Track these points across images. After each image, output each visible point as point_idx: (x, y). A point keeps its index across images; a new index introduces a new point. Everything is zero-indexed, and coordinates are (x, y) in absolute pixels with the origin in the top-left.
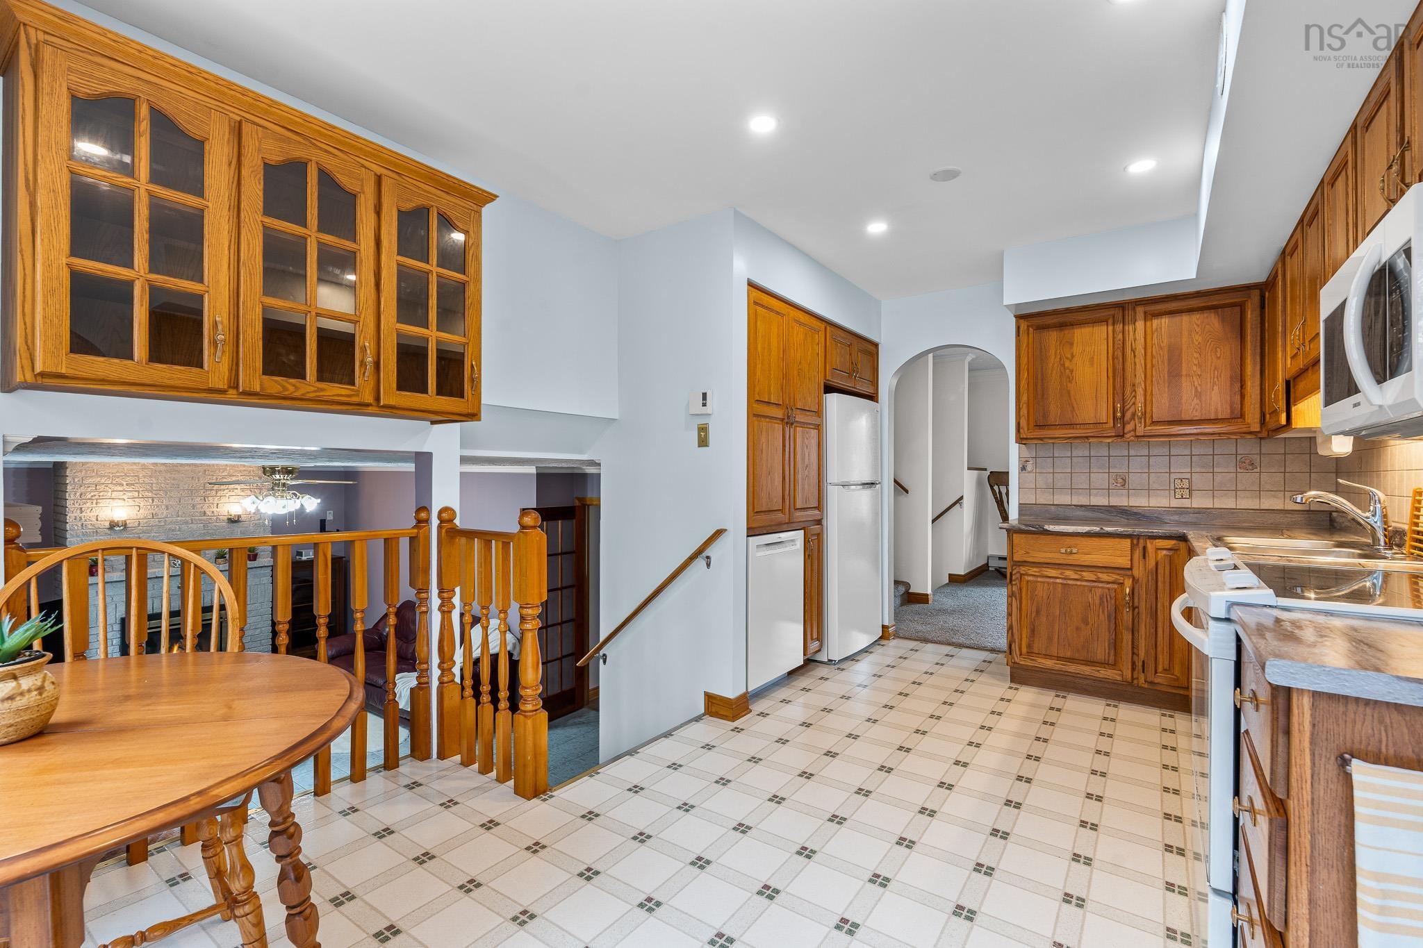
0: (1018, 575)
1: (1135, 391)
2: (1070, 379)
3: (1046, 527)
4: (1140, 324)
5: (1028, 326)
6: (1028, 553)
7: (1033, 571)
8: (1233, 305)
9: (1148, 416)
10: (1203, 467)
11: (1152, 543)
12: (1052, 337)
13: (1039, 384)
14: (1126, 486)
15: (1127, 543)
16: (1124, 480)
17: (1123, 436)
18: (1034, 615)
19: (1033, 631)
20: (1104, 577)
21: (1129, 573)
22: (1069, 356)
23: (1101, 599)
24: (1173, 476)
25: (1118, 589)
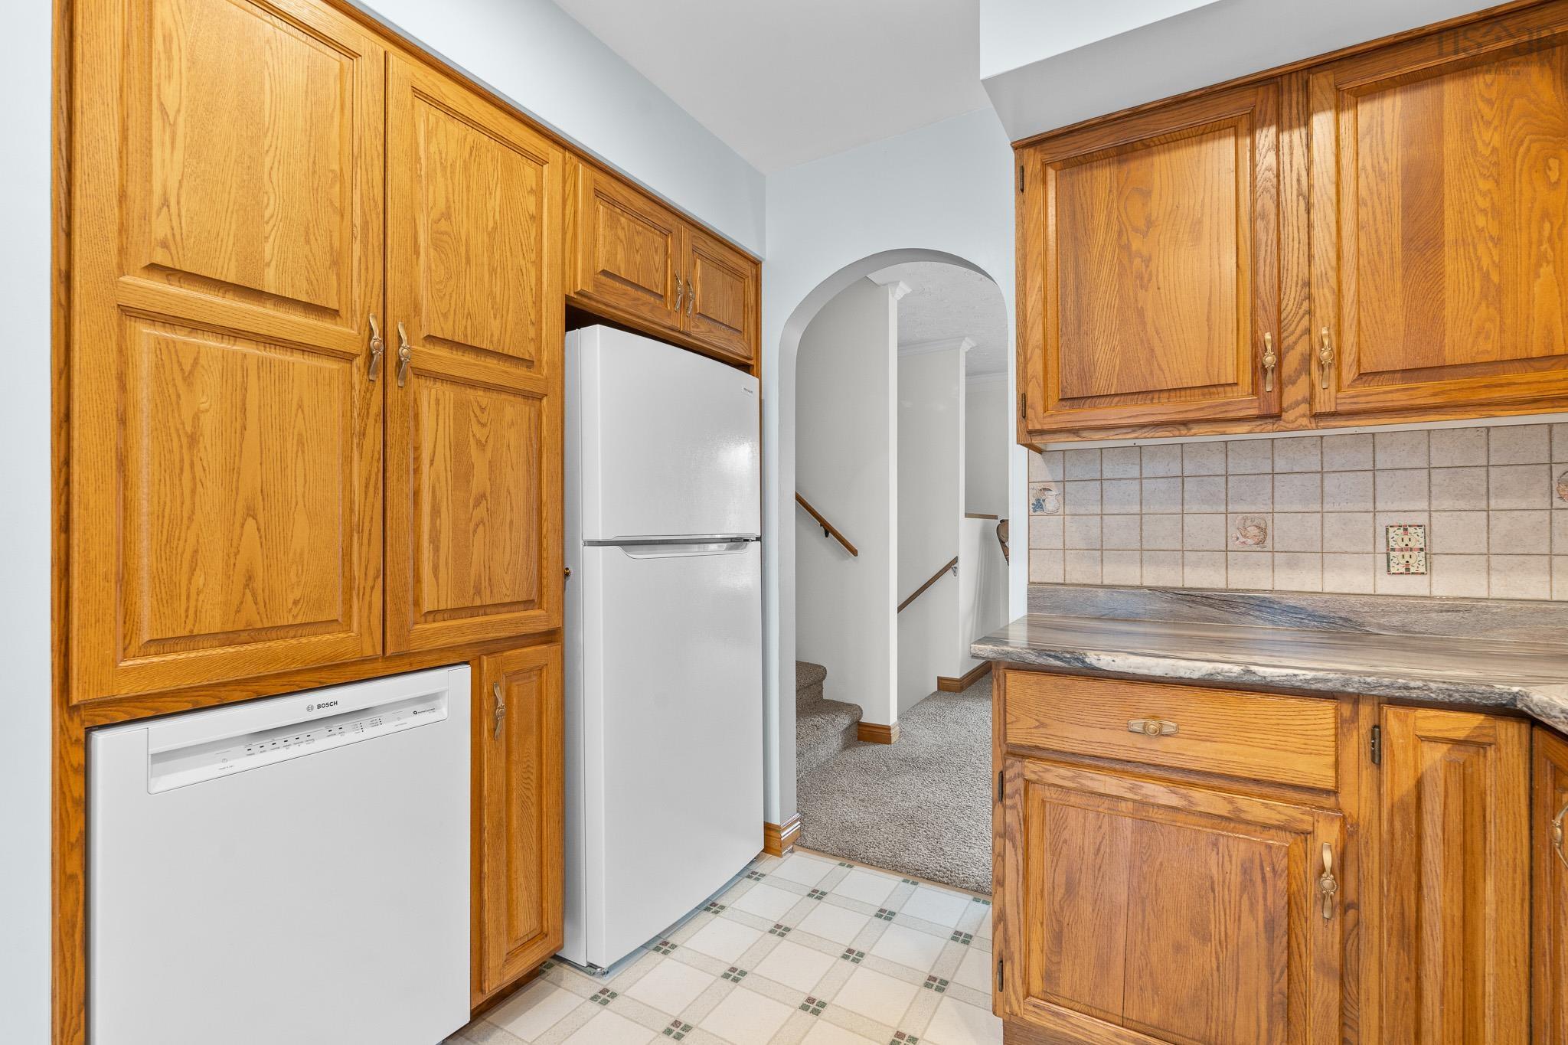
0: (1020, 783)
1: (1309, 297)
2: (1143, 281)
3: (1092, 659)
4: (1322, 123)
5: (1045, 165)
7: (1059, 774)
9: (1348, 358)
10: (1460, 497)
12: (1103, 177)
13: (1070, 300)
14: (1269, 542)
15: (1325, 712)
16: (1263, 531)
17: (1277, 417)
18: (1060, 892)
19: (1058, 938)
20: (1255, 808)
21: (1330, 802)
22: (1141, 224)
23: (1245, 871)
24: (1383, 520)
25: (1298, 851)
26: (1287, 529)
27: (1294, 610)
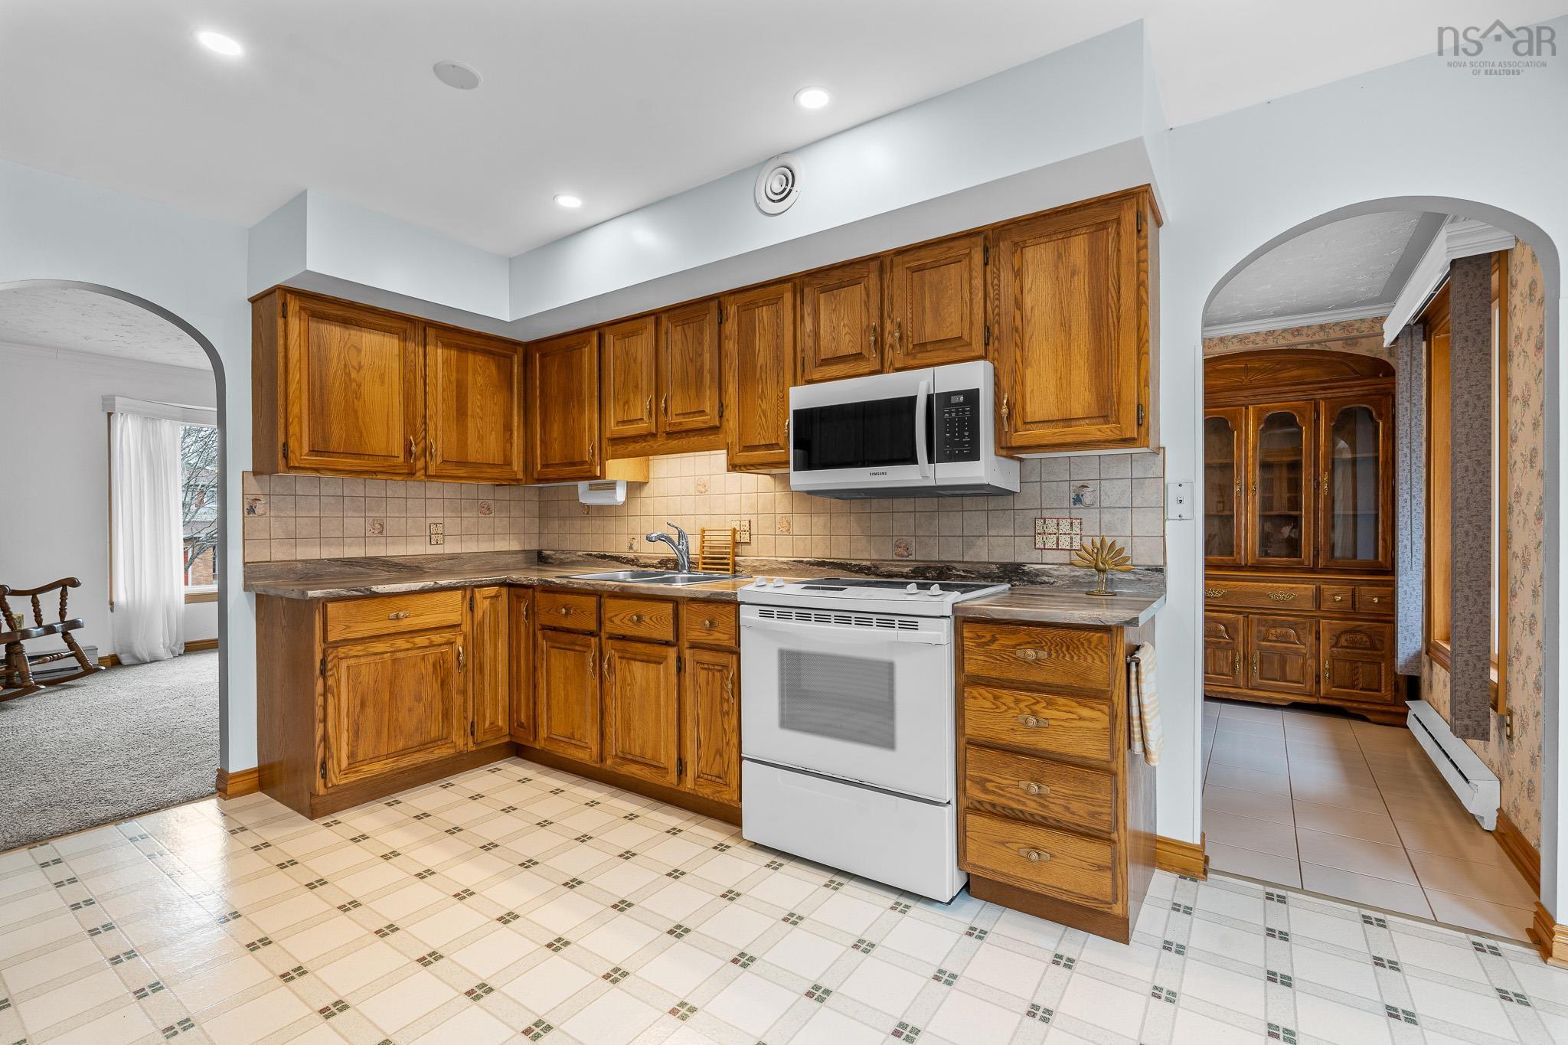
0: (335, 661)
1: (425, 423)
2: (357, 396)
3: (374, 588)
4: (432, 349)
5: (301, 308)
6: (348, 627)
7: (356, 650)
8: (505, 356)
9: (439, 453)
10: (453, 511)
11: (479, 593)
12: (335, 334)
13: (317, 393)
14: (384, 532)
15: (456, 594)
16: (382, 526)
17: (413, 474)
18: (358, 709)
20: (436, 639)
21: (458, 628)
22: (356, 364)
23: (434, 666)
24: (429, 521)
25: (450, 651)
26: (392, 525)
27: (397, 565)
